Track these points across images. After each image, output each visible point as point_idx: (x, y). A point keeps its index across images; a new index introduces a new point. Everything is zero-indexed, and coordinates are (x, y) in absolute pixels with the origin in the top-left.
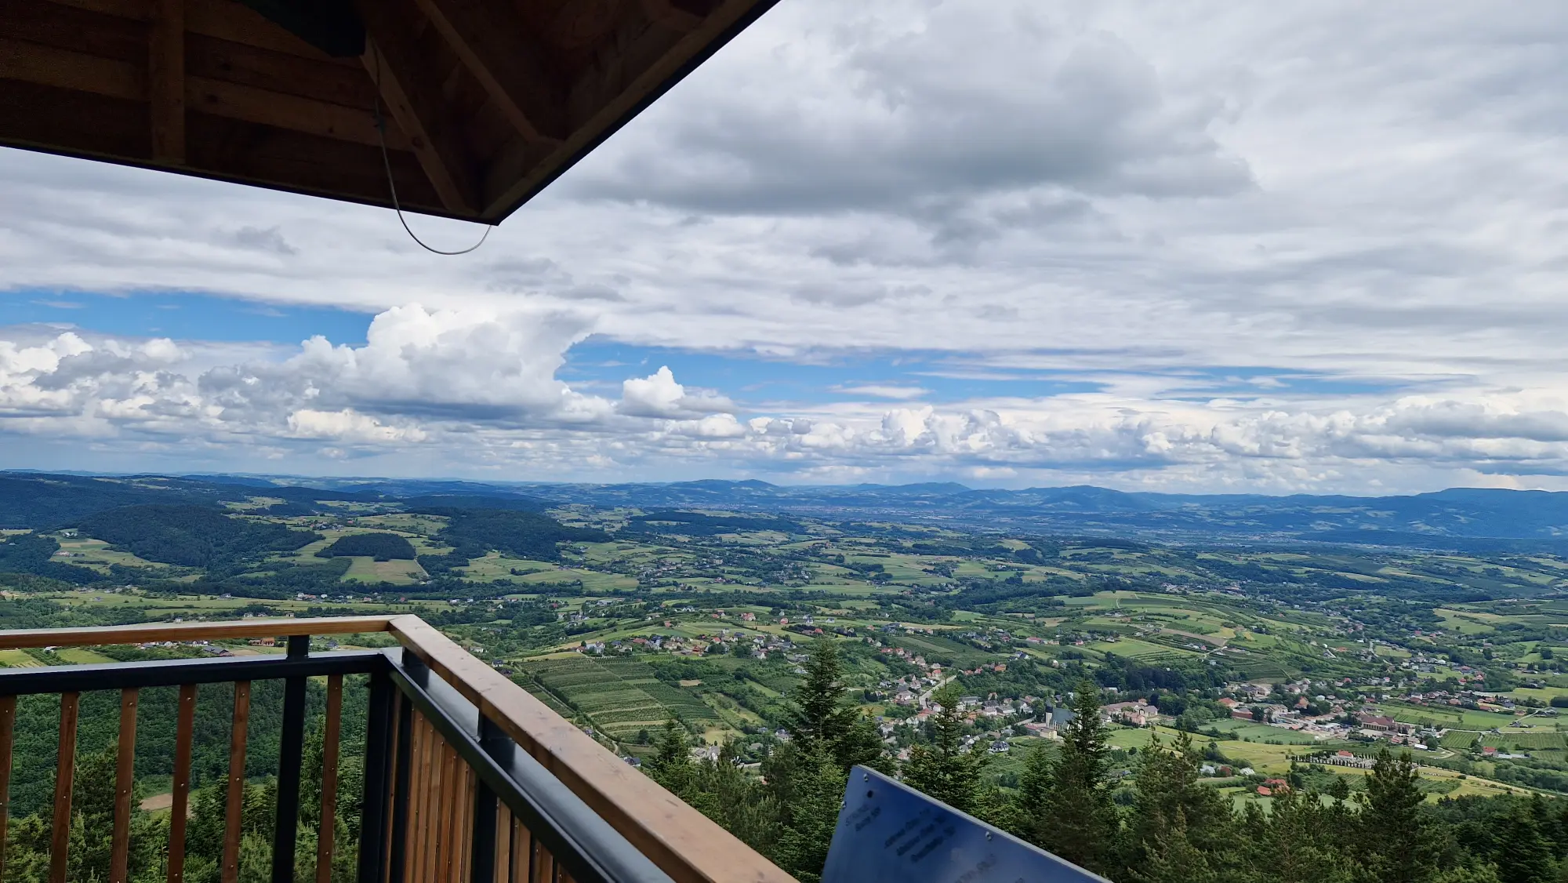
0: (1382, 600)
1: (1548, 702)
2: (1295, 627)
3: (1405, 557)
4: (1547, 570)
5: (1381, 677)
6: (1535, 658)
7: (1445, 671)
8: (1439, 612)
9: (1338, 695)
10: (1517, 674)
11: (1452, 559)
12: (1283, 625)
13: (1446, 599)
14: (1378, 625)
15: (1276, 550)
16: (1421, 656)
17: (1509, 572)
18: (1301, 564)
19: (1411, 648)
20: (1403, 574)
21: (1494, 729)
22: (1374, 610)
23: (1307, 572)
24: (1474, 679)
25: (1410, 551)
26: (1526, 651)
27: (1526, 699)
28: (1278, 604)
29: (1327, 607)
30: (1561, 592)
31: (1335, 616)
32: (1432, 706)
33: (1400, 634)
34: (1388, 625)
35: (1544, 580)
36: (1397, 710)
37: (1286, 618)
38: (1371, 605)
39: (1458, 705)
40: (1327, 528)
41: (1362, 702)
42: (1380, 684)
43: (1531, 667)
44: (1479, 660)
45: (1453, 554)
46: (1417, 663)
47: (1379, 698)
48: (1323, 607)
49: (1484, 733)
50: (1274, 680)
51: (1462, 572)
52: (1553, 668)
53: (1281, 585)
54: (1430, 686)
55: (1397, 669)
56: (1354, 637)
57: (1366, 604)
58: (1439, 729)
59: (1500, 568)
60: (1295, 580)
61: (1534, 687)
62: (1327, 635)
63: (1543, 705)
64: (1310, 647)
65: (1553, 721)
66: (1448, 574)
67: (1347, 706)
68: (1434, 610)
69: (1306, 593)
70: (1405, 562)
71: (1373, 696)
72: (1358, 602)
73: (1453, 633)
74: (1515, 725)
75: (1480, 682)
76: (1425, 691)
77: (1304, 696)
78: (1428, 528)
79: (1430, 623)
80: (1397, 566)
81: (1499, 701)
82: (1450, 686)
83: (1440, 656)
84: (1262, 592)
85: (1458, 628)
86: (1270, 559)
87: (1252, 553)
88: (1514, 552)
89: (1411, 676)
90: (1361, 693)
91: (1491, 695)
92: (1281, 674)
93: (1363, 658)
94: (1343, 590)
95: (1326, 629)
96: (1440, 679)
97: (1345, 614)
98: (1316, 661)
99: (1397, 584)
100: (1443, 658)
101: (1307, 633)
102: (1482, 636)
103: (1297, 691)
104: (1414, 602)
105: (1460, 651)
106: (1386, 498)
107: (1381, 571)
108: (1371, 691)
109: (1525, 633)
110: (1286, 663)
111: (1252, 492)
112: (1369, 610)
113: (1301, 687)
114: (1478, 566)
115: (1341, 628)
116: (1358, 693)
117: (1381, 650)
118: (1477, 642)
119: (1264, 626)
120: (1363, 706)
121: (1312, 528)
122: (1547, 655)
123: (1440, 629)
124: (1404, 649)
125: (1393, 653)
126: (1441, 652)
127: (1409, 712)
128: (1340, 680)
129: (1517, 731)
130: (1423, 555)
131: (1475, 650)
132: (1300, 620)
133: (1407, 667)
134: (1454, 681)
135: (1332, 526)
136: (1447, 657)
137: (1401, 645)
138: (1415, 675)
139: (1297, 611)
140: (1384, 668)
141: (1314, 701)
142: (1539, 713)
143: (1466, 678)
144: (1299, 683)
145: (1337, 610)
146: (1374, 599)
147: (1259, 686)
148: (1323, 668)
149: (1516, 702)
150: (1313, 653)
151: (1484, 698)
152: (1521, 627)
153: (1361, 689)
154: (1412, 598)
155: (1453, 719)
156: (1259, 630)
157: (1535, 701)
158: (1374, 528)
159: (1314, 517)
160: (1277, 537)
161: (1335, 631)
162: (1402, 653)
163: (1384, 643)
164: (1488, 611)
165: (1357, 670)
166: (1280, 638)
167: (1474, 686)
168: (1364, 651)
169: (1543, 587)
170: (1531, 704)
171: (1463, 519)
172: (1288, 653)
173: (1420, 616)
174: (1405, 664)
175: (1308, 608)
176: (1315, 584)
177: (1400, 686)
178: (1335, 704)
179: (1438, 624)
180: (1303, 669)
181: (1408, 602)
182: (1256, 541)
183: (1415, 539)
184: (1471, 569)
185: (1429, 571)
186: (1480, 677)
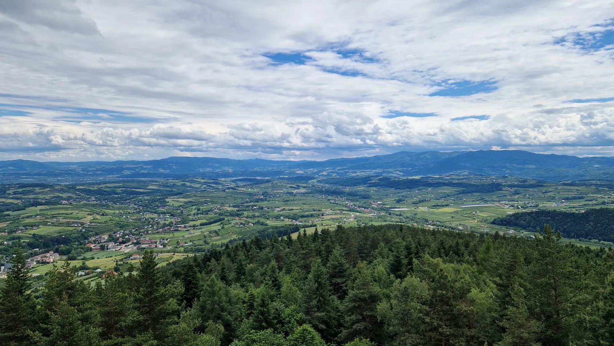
0: (149, 198)
1: (199, 225)
2: (117, 212)
3: (156, 182)
4: (199, 183)
5: (148, 225)
6: (195, 211)
7: (169, 220)
8: (167, 200)
9: (133, 235)
10: (190, 217)
11: (171, 181)
12: (112, 212)
13: (169, 195)
14: (148, 207)
15: (109, 183)
16: (161, 216)
17: (188, 184)
18: (119, 187)
19: (158, 213)
20: (155, 188)
21: (183, 236)
22: (146, 202)
23: (121, 190)
24: (178, 221)
25: (158, 179)
26: (193, 209)
27: (193, 225)
28: (110, 203)
29: (129, 203)
30: (203, 189)
31: (132, 205)
32: (165, 232)
33: (155, 209)
34: (151, 207)
35: (198, 186)
36: (153, 236)
37: (114, 209)
38: (145, 200)
39: (173, 231)
40: (129, 173)
41: (142, 235)
42: (148, 228)
43: (194, 214)
44: (179, 214)
45: (172, 180)
46: (160, 218)
47: (147, 233)
48: (128, 203)
49: (180, 238)
50: (109, 233)
51: (174, 185)
52: (200, 214)
53: (111, 196)
54: (165, 225)
55: (154, 221)
56: (139, 212)
57: (143, 200)
58: (167, 240)
59: (186, 183)
60: (117, 194)
61: (195, 221)
62: (129, 213)
63: (198, 226)
64: (123, 218)
65: (200, 230)
66: (170, 187)
67: (136, 238)
68: (166, 199)
69: (121, 198)
70: (156, 183)
71: (146, 232)
72: (140, 199)
73: (172, 206)
74: (190, 234)
75: (180, 222)
76: (162, 228)
77: (120, 237)
78: (164, 171)
79: (164, 203)
80: (154, 185)
81: (185, 227)
82: (170, 224)
83: (167, 215)
84: (104, 200)
85: (173, 205)
86: (107, 186)
87: (100, 184)
88: (190, 177)
89: (158, 223)
90: (141, 232)
91: (183, 226)
92: (111, 230)
93: (142, 220)
94: (135, 195)
95: (129, 211)
96: (167, 223)
97: (136, 204)
98: (125, 223)
99: (154, 192)
100: (168, 216)
101: (121, 213)
102: (180, 206)
103: (118, 236)
104: (159, 197)
105: (174, 212)
106: (149, 161)
107: (149, 187)
108: (145, 231)
109: (192, 203)
110: (114, 226)
111: (99, 160)
112: (144, 202)
113: (119, 234)
114: (179, 183)
115: (134, 210)
116: (140, 232)
117: (148, 216)
118: (179, 208)
119: (105, 213)
120: (142, 237)
121: (123, 173)
122: (199, 210)
123: (168, 205)
124: (156, 214)
125: (152, 216)
126: (168, 213)
127: (157, 236)
128: (134, 229)
129: (190, 235)
130: (162, 180)
131: (178, 211)
132: (119, 209)
133: (157, 220)
134: (172, 223)
135: (130, 172)
136: (170, 215)
137: (155, 213)
138: (159, 223)
139: (118, 205)
140: (149, 222)
141: (125, 238)
142: (197, 229)
143: (175, 221)
144: (119, 232)
145: (133, 203)
146: (146, 198)
147: (103, 236)
148: (128, 225)
149: (190, 226)
150: (124, 221)
151: (181, 227)
152: (191, 202)
153: (141, 231)
154: (159, 196)
155: (171, 235)
156: (103, 215)
157: (195, 225)
158: (146, 172)
159: (124, 169)
160: (110, 177)
161: (132, 211)
162: (155, 216)
163: (149, 213)
164: (182, 198)
165: (140, 224)
166: (111, 217)
167: (178, 223)
168: (143, 217)
169: (197, 188)
170: (194, 226)
171: (175, 167)
172: (114, 222)
173: (161, 202)
174: (156, 219)
175: (122, 204)
176: (125, 194)
177: (155, 227)
178: (132, 238)
179: (167, 204)
180: (120, 227)
181: (157, 197)
182: (101, 180)
183: (159, 175)
184: (177, 184)
185: (164, 186)
186: (180, 220)
